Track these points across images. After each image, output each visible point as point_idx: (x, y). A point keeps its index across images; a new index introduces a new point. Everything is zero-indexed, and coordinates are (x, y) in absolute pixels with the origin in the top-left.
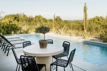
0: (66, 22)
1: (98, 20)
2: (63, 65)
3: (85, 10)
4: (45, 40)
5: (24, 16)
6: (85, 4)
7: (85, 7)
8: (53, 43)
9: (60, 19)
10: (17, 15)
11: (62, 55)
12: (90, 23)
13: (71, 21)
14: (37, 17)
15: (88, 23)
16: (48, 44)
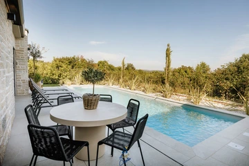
0: (140, 72)
1: (186, 72)
2: (122, 145)
3: (168, 55)
4: (95, 95)
5: (83, 60)
6: (168, 45)
7: (168, 50)
8: (111, 101)
9: (132, 68)
10: (73, 58)
11: (124, 123)
12: (174, 75)
13: (148, 71)
14: (100, 62)
15: (171, 74)
16: (100, 102)
